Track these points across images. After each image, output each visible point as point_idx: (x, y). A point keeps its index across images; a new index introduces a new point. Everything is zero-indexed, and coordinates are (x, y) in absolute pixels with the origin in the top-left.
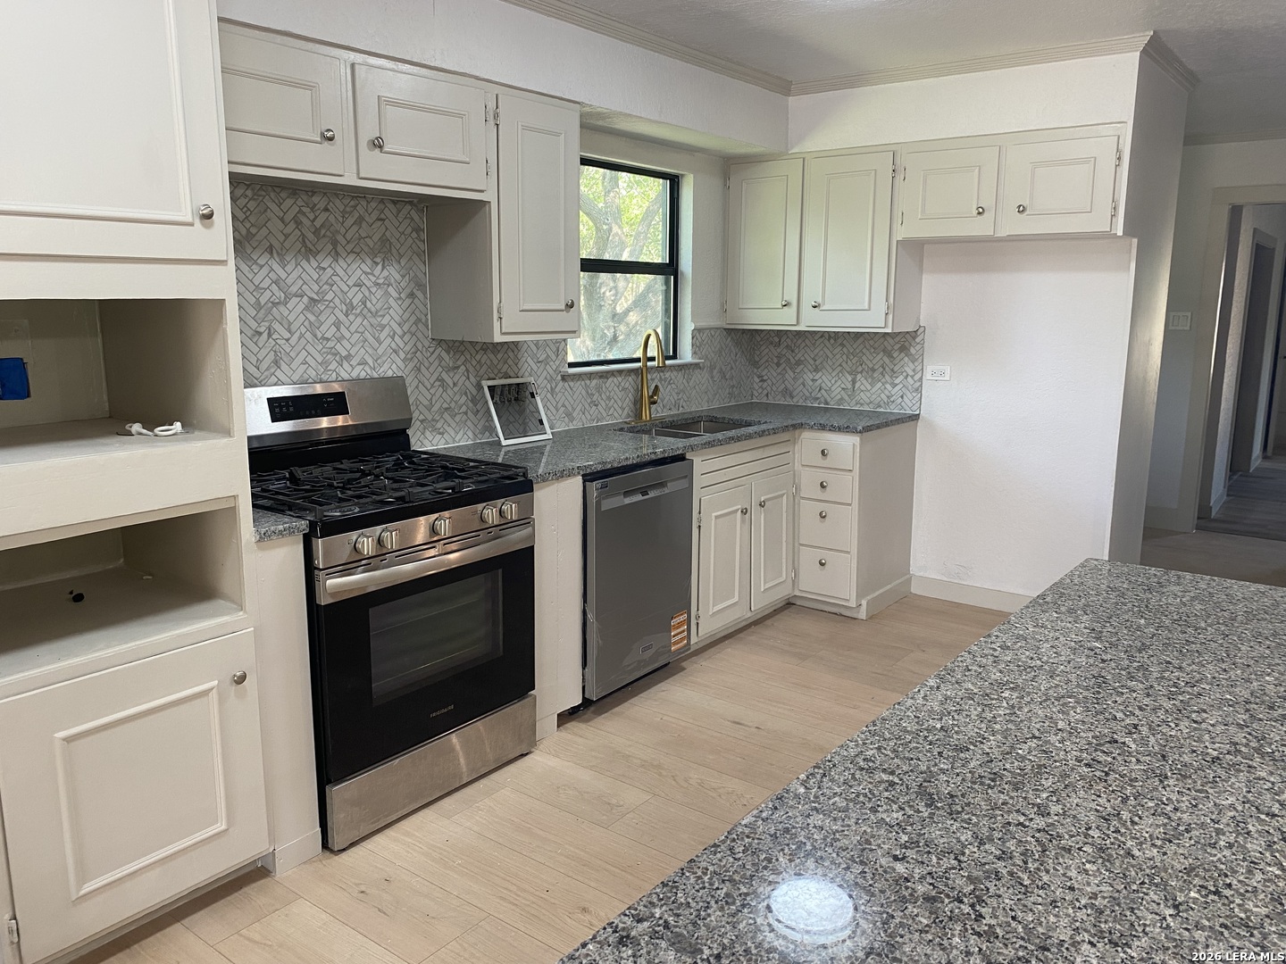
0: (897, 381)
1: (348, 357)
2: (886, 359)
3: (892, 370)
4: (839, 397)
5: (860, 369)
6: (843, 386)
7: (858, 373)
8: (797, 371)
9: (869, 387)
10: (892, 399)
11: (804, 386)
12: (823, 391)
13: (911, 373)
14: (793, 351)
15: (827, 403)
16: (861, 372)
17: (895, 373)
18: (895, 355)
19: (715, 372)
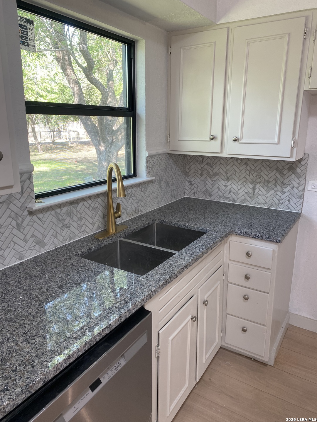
0: (286, 190)
2: (278, 175)
3: (282, 183)
4: (243, 198)
5: (259, 180)
6: (246, 191)
7: (257, 183)
8: (215, 179)
9: (265, 193)
10: (281, 202)
11: (219, 189)
12: (232, 194)
14: (211, 167)
15: (234, 201)
16: (260, 183)
17: (284, 184)
18: (285, 172)
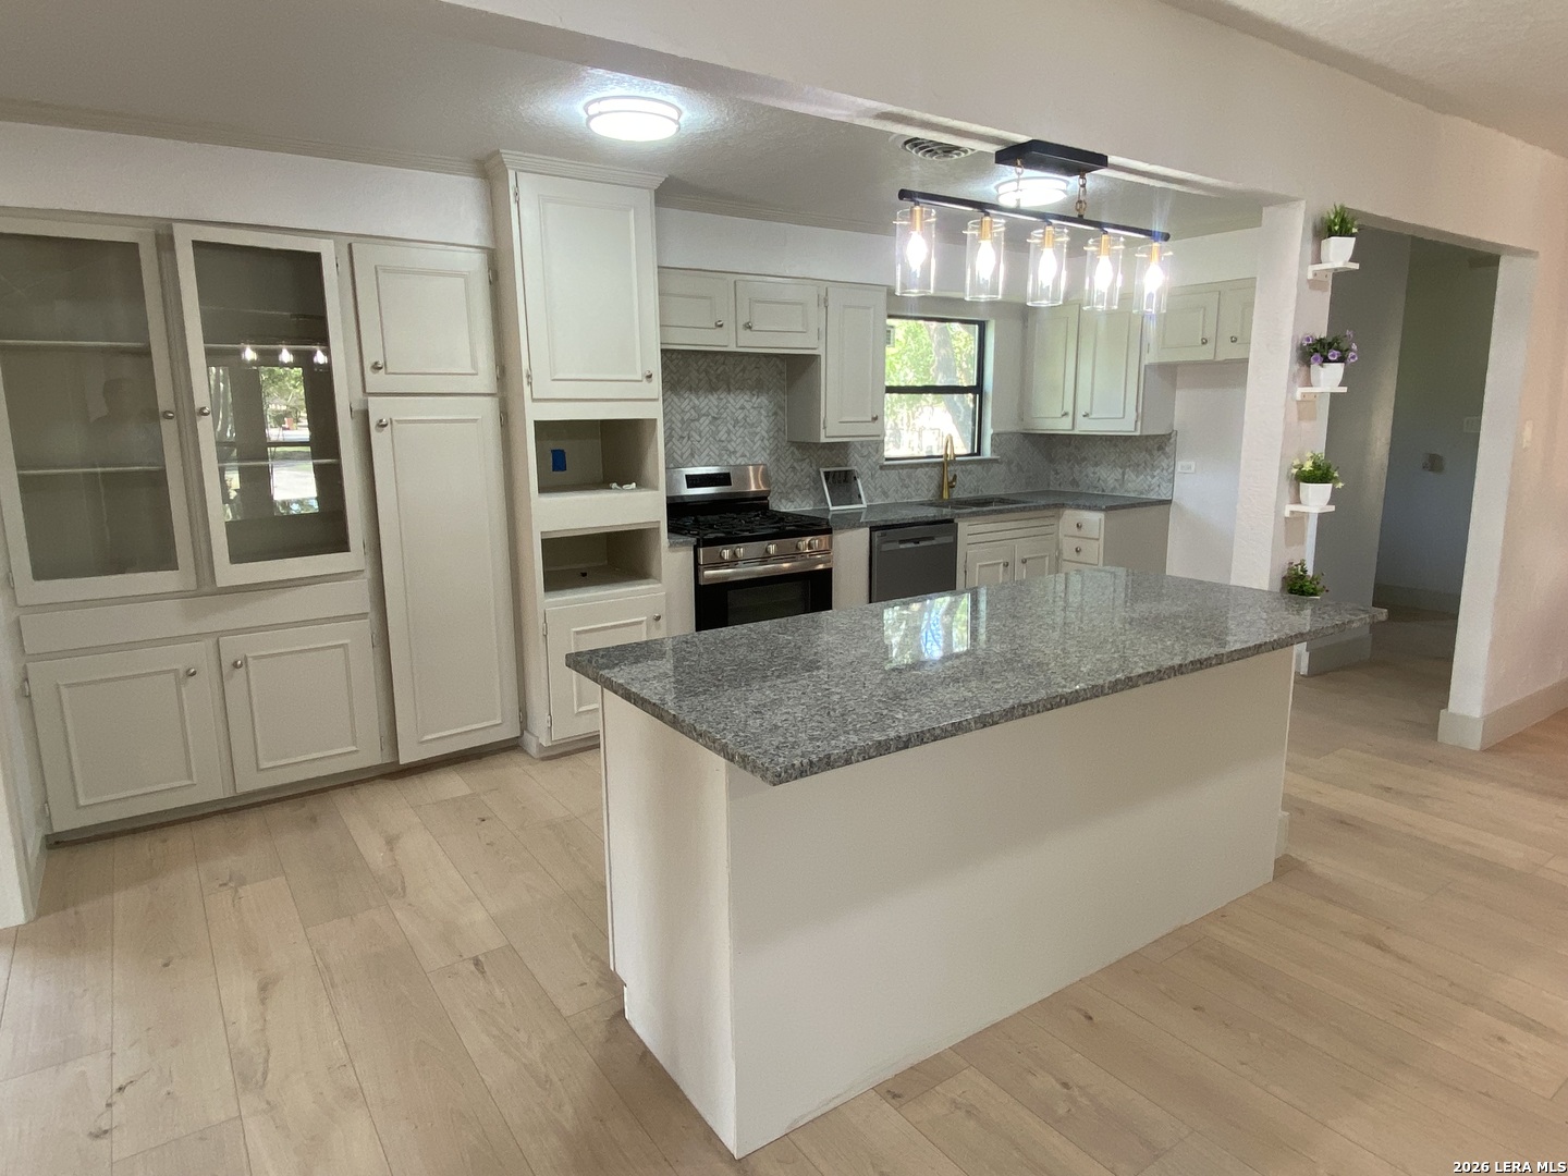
0: (1155, 473)
1: (735, 452)
3: (1152, 465)
4: (1112, 486)
5: (1128, 464)
6: (1115, 477)
7: (1127, 467)
8: (1083, 465)
10: (1151, 488)
11: (1087, 478)
13: (1165, 467)
14: (1080, 448)
17: (1154, 467)
18: (1154, 453)
19: (1012, 466)
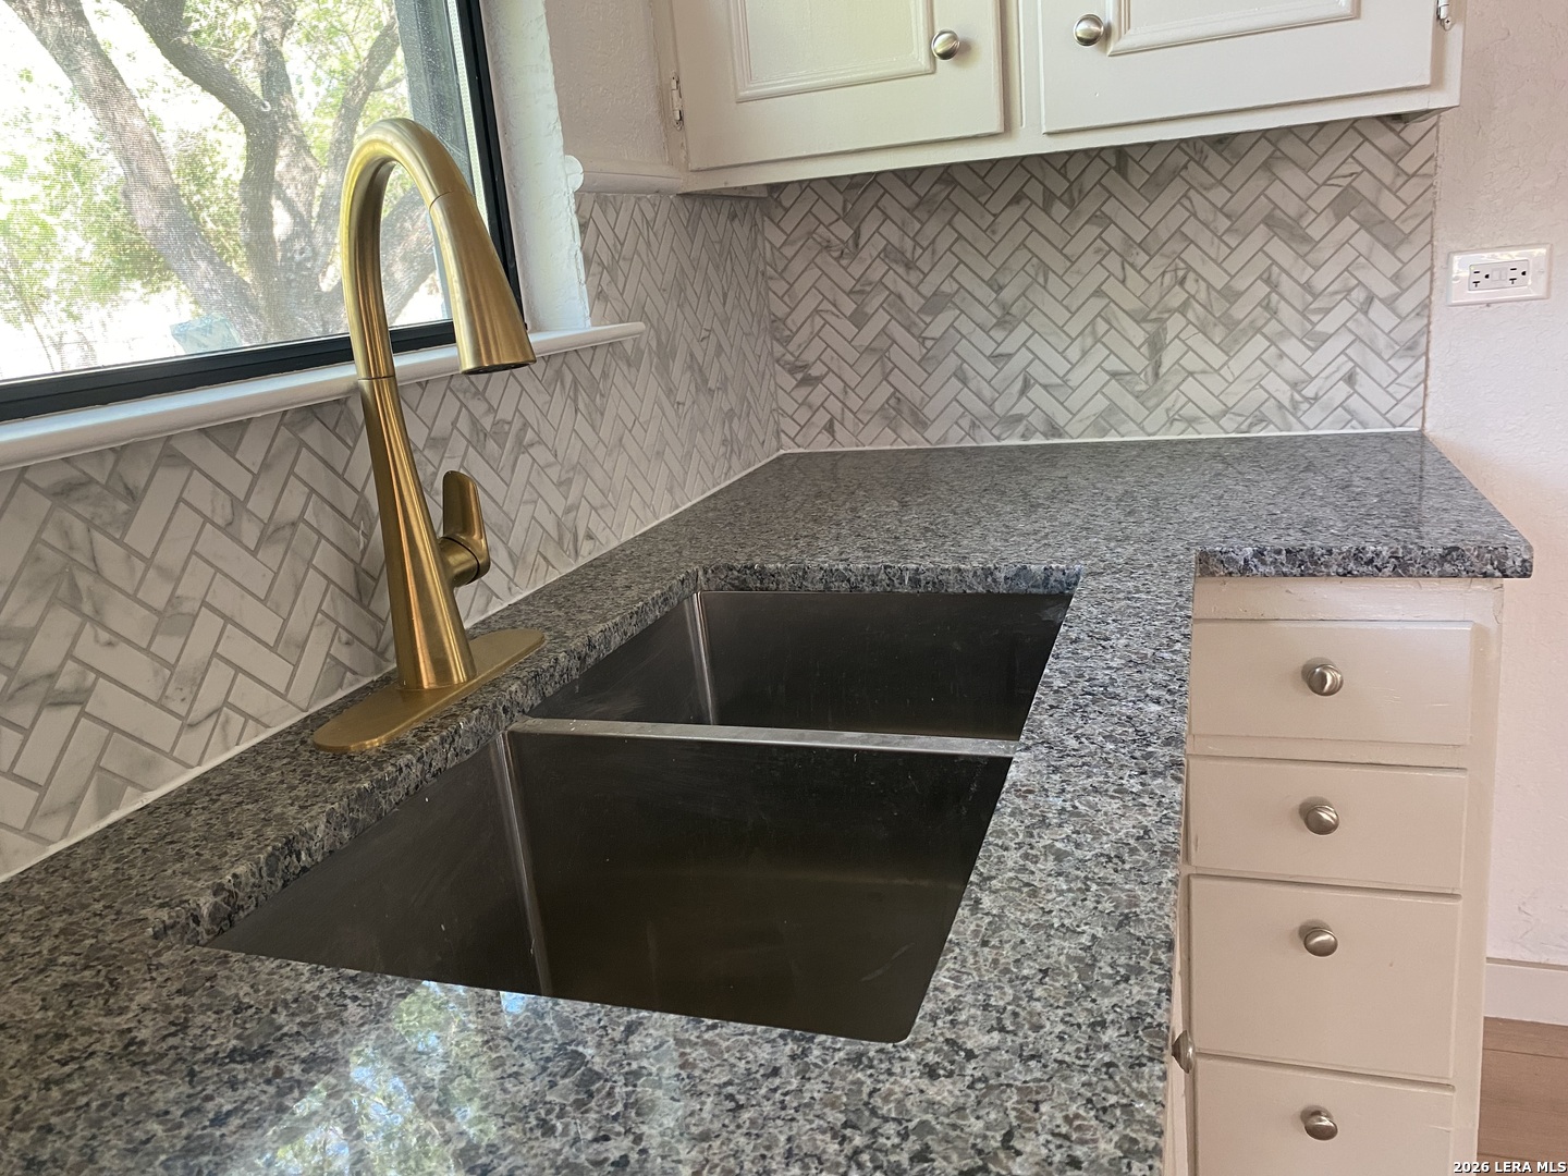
2: (1280, 251)
3: (1307, 287)
5: (1177, 297)
7: (1171, 311)
8: (935, 331)
9: (1216, 357)
10: (1309, 391)
11: (964, 382)
12: (1036, 393)
13: (1384, 288)
15: (1054, 429)
16: (1182, 309)
17: (1316, 296)
18: (1315, 232)
